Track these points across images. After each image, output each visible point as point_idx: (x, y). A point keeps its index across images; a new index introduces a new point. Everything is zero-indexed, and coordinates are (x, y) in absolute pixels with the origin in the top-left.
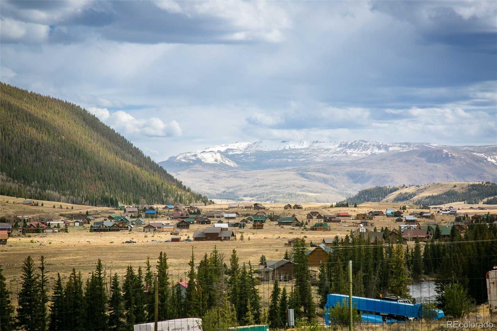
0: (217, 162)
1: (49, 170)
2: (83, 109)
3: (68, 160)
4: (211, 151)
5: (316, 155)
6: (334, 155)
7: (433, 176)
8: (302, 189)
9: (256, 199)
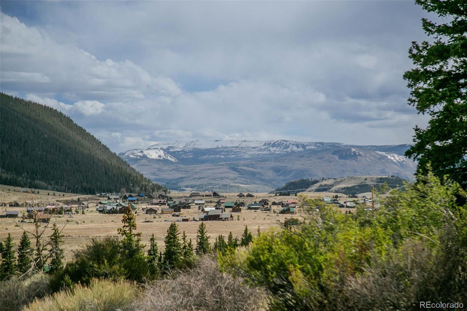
0: (161, 157)
1: (36, 163)
2: (59, 112)
3: (51, 156)
4: (156, 149)
5: (244, 153)
6: (259, 153)
7: (343, 171)
8: (234, 181)
9: (196, 189)
